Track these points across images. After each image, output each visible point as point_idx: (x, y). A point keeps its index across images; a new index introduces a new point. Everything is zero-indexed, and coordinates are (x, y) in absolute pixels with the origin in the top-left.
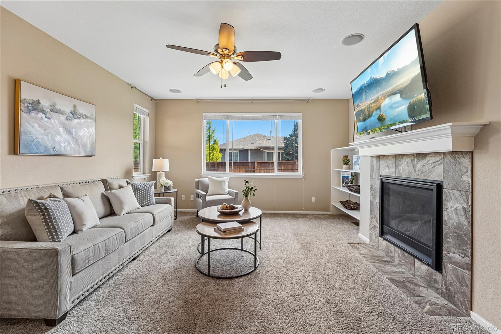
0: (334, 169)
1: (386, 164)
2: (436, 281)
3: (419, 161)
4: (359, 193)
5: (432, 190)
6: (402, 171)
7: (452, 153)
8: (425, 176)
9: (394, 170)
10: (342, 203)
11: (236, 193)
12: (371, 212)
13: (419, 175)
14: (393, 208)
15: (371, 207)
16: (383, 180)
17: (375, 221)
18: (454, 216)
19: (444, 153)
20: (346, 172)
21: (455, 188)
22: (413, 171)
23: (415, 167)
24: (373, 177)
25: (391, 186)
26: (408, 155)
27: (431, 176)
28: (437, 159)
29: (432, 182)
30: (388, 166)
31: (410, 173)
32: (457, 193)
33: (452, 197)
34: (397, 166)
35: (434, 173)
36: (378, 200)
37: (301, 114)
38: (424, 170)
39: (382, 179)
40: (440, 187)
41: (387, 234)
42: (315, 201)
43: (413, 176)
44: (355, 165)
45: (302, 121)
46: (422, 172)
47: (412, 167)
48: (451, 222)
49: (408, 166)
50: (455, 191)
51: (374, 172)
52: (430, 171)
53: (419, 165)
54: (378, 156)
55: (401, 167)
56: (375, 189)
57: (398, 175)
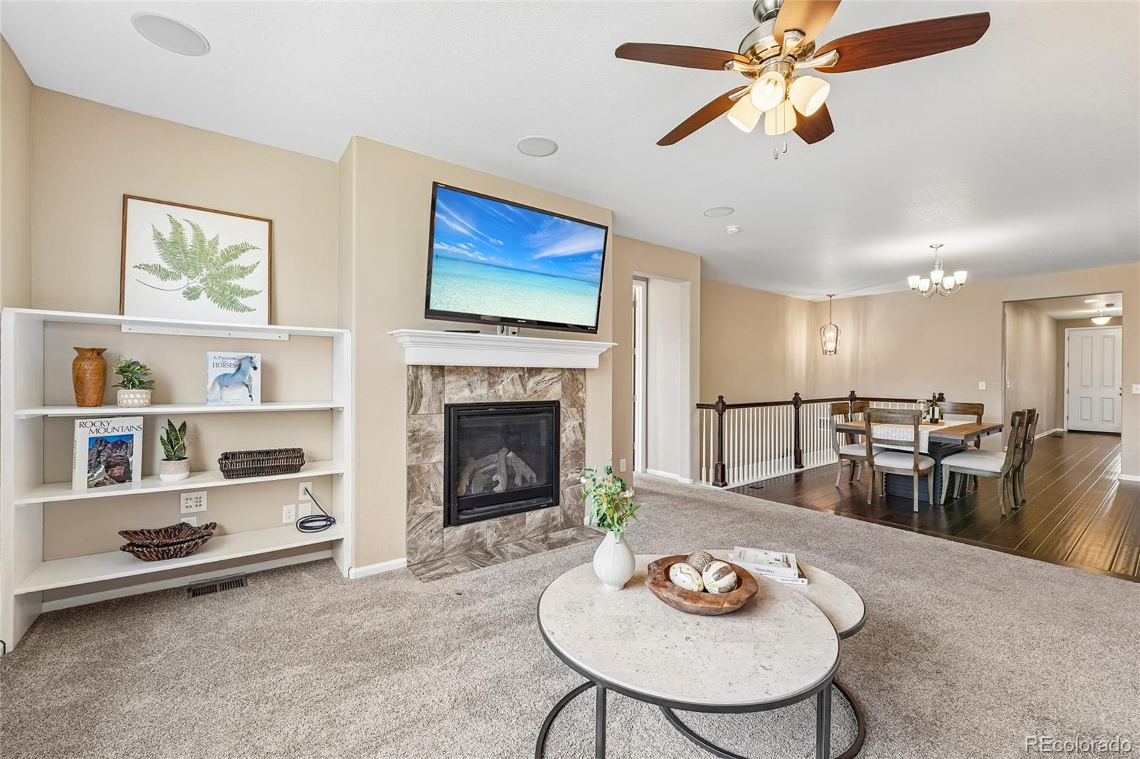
1: (465, 382)
2: (554, 519)
3: (532, 376)
6: (501, 392)
7: (573, 369)
8: (539, 396)
9: (485, 392)
13: (531, 395)
17: (429, 505)
18: (572, 434)
19: (563, 369)
21: (572, 405)
22: (522, 391)
23: (524, 386)
24: (422, 412)
26: (513, 369)
27: (548, 395)
28: (556, 375)
30: (470, 385)
31: (516, 394)
33: (570, 415)
34: (491, 385)
35: (551, 392)
36: (438, 457)
38: (539, 388)
40: (558, 407)
43: (523, 398)
46: (535, 392)
47: (520, 385)
48: (569, 442)
49: (513, 384)
50: (572, 409)
51: (424, 400)
52: (546, 390)
53: (531, 384)
54: (441, 368)
55: (500, 387)
56: (429, 435)
57: (494, 399)
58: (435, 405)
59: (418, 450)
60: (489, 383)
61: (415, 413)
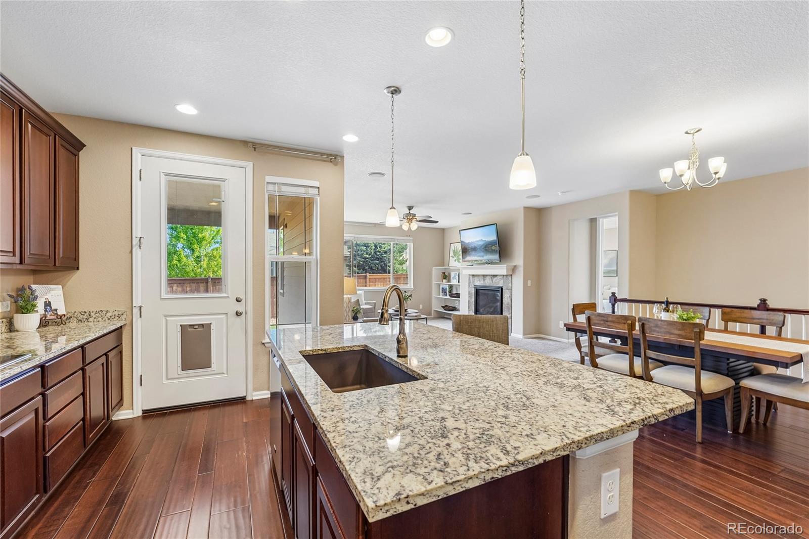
0: (434, 282)
1: (479, 279)
4: (459, 298)
5: (499, 290)
6: (486, 283)
7: (506, 275)
8: (496, 284)
9: (482, 282)
10: (443, 307)
11: (375, 303)
12: (469, 307)
13: (494, 284)
14: (482, 302)
15: (469, 304)
17: (472, 312)
18: (507, 300)
19: (503, 275)
20: (445, 285)
21: (507, 289)
22: (492, 283)
23: (492, 281)
24: (470, 287)
25: (481, 291)
26: (489, 275)
27: (499, 285)
28: (501, 277)
29: (499, 287)
31: (490, 284)
32: (507, 291)
34: (484, 280)
35: (500, 283)
36: (473, 299)
37: (412, 239)
38: (496, 282)
39: (476, 287)
40: (502, 289)
42: (422, 308)
43: (492, 285)
44: (453, 279)
45: (412, 244)
48: (506, 302)
49: (489, 280)
51: (471, 284)
52: (498, 283)
53: (495, 279)
54: (474, 275)
55: (486, 281)
56: (472, 293)
57: (485, 285)
58: (473, 285)
59: (470, 297)
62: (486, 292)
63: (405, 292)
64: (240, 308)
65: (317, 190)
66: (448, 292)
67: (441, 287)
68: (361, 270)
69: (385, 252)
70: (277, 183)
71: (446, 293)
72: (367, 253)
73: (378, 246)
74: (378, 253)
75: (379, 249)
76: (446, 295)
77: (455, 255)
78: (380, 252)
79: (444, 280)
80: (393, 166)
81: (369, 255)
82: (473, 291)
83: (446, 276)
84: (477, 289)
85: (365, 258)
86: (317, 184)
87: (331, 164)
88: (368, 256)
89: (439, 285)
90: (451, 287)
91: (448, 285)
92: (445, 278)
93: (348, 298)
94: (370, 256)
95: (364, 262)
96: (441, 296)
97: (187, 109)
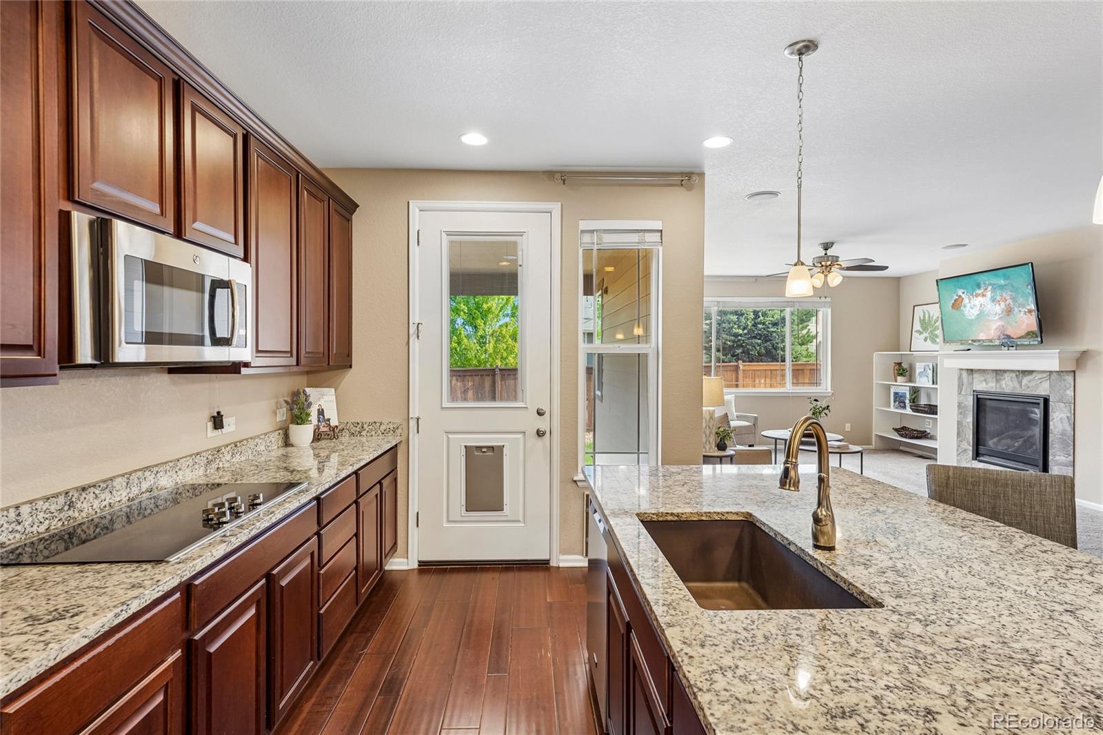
0: (877, 380)
1: (983, 378)
3: (1025, 377)
4: (936, 414)
5: (1037, 403)
6: (1004, 386)
7: (1058, 372)
8: (1032, 391)
9: (994, 385)
10: (896, 430)
11: (756, 418)
12: (959, 434)
13: (1025, 390)
14: (990, 425)
15: (958, 428)
16: (979, 396)
17: (966, 444)
18: (1060, 425)
19: (1051, 372)
20: (902, 386)
21: (1060, 401)
22: (1018, 386)
23: (1020, 383)
24: (963, 393)
25: (989, 403)
26: (1012, 371)
27: (1038, 391)
28: (1044, 376)
29: (1037, 397)
30: (985, 381)
31: (1014, 388)
32: (1062, 404)
33: (1058, 408)
34: (997, 381)
35: (1040, 388)
36: (970, 419)
37: (829, 300)
38: (1030, 385)
39: (977, 395)
40: (1046, 400)
41: (983, 455)
42: (849, 430)
43: (1018, 391)
44: (920, 376)
45: (830, 310)
46: (1028, 387)
47: (1017, 382)
48: (1057, 430)
49: (1012, 381)
51: (964, 387)
52: (1037, 387)
53: (1025, 380)
54: (972, 370)
55: (1004, 382)
56: (966, 406)
57: (999, 390)
58: (969, 390)
59: (961, 413)
60: (996, 380)
61: (960, 394)
62: (1005, 405)
63: (816, 400)
64: (543, 424)
65: (659, 234)
66: (907, 401)
67: (893, 390)
68: (729, 356)
69: (775, 324)
70: (597, 231)
71: (904, 403)
72: (739, 327)
73: (760, 314)
74: (760, 326)
75: (762, 318)
76: (904, 407)
77: (925, 329)
78: (764, 324)
79: (899, 378)
80: (800, 186)
81: (744, 329)
82: (970, 402)
83: (903, 370)
84: (978, 399)
85: (736, 335)
86: (658, 225)
87: (681, 188)
88: (741, 332)
89: (888, 387)
90: (915, 391)
91: (908, 388)
92: (901, 375)
93: (709, 411)
94: (746, 331)
95: (734, 342)
96: (892, 409)
97: (475, 139)
